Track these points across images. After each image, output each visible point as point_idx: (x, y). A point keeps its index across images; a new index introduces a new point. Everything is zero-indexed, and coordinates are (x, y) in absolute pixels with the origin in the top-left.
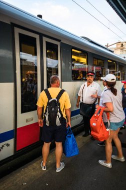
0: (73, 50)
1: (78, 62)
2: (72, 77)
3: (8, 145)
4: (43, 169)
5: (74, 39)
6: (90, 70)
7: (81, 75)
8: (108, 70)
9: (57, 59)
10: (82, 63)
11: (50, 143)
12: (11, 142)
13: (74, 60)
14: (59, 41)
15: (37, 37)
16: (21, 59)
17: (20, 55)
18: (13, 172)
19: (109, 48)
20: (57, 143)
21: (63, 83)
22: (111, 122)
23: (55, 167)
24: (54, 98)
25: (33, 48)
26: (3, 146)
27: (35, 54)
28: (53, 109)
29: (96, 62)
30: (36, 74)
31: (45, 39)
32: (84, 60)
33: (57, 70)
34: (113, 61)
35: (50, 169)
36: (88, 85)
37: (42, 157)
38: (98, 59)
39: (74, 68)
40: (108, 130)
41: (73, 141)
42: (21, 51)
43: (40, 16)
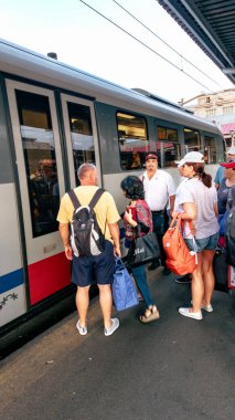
0: (119, 115)
1: (131, 136)
2: (122, 165)
3: (14, 296)
4: (82, 333)
5: (120, 94)
6: (154, 149)
7: (138, 159)
8: (187, 147)
9: (91, 134)
10: (138, 137)
11: (88, 287)
12: (20, 290)
13: (123, 133)
14: (92, 99)
15: (50, 94)
16: (24, 139)
17: (21, 132)
18: (29, 344)
19: (185, 106)
20: (100, 286)
21: (105, 176)
22: (198, 238)
23: (103, 327)
24: (85, 204)
25: (45, 116)
26: (5, 300)
27: (50, 127)
28: (83, 225)
29: (163, 134)
30: (55, 165)
31: (65, 98)
32: (140, 132)
33: (93, 154)
34: (194, 130)
35: (94, 331)
36: (150, 178)
37: (78, 313)
38: (166, 128)
39: (123, 148)
40: (192, 253)
41: (127, 281)
42: (22, 123)
43: (53, 55)
